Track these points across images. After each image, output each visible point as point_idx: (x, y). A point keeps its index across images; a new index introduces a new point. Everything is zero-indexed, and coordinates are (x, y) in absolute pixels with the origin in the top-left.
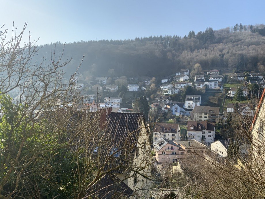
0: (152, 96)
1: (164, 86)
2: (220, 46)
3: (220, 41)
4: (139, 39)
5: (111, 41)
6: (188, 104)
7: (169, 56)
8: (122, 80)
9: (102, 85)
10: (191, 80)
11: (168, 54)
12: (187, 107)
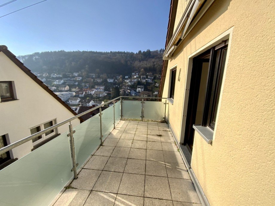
0: (121, 85)
1: (126, 80)
2: (153, 60)
3: (153, 57)
4: (112, 52)
5: (96, 52)
6: (138, 90)
7: (129, 63)
8: (104, 76)
9: (93, 78)
10: (140, 77)
11: (128, 62)
12: (138, 91)
